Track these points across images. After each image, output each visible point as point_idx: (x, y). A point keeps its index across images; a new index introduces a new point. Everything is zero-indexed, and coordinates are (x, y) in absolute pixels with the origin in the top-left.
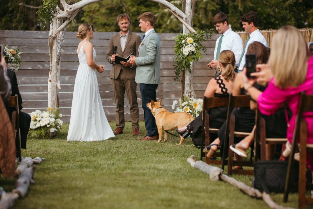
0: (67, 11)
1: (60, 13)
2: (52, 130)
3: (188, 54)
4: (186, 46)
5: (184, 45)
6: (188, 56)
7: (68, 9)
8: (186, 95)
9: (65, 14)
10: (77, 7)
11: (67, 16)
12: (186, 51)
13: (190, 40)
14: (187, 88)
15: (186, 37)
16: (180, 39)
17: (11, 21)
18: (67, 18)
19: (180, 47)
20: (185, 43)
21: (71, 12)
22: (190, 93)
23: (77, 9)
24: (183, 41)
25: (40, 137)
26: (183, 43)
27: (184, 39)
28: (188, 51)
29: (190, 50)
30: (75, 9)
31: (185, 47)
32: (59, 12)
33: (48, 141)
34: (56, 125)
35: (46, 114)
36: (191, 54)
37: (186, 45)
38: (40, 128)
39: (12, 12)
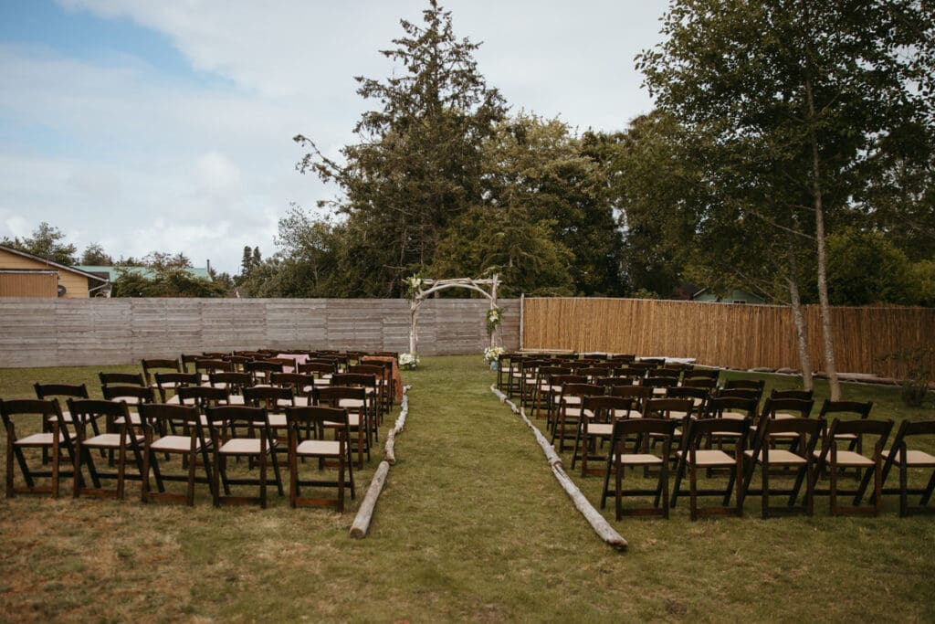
2: (414, 366)
6: (493, 322)
8: (493, 345)
12: (492, 319)
13: (495, 312)
14: (493, 341)
17: (377, 275)
19: (489, 317)
25: (406, 369)
33: (412, 373)
34: (415, 363)
35: (409, 356)
38: (406, 364)
39: (377, 269)
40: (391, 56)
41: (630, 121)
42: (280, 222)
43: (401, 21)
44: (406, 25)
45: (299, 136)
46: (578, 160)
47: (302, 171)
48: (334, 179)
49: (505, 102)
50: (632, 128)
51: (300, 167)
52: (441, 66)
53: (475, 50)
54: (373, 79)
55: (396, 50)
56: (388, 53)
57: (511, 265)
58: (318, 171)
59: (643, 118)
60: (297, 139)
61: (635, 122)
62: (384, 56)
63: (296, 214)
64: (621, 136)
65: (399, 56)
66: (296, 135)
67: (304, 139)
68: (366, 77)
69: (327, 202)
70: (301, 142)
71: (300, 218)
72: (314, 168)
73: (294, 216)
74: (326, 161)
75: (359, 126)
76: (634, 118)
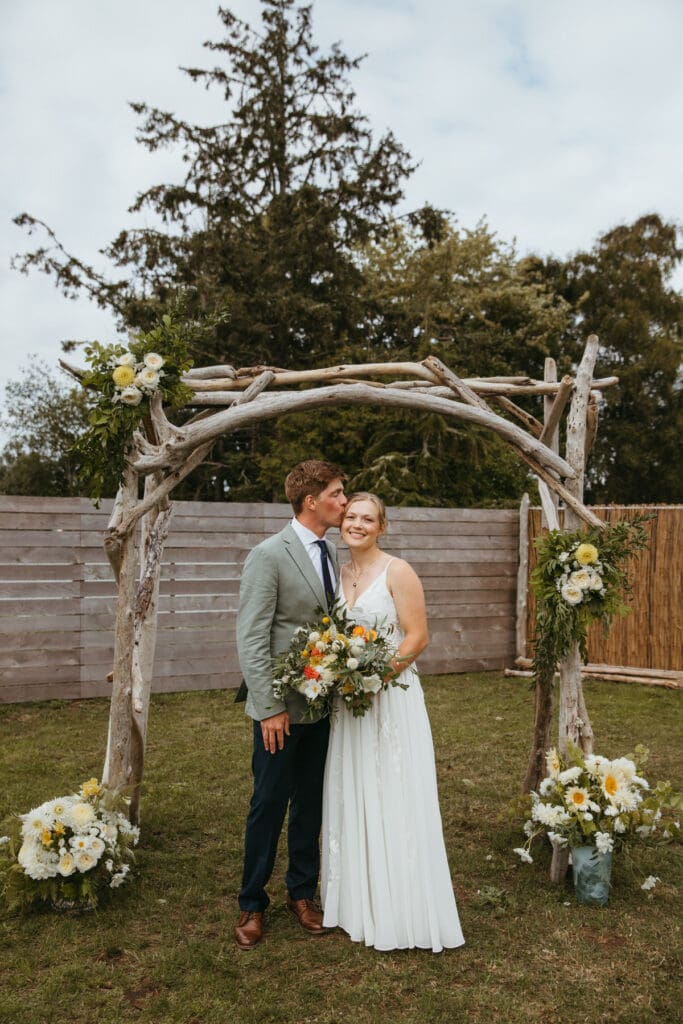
0: (168, 445)
1: (147, 453)
3: (579, 601)
4: (575, 574)
5: (567, 569)
6: (579, 606)
7: (172, 441)
8: (568, 736)
9: (161, 457)
10: (201, 435)
11: (168, 464)
12: (573, 589)
13: (586, 551)
15: (573, 541)
16: (553, 549)
18: (170, 471)
20: (570, 563)
21: (181, 449)
22: (580, 729)
23: (203, 441)
24: (564, 557)
26: (564, 564)
27: (567, 548)
28: (580, 591)
29: (588, 589)
30: (194, 439)
31: (569, 575)
32: (143, 449)
36: (590, 600)
37: (573, 569)
40: (201, 78)
41: (600, 237)
42: (8, 388)
43: (220, 11)
44: (229, 19)
45: (25, 216)
46: (518, 289)
47: (24, 270)
48: (87, 292)
49: (408, 156)
50: (605, 247)
51: (19, 263)
52: (291, 101)
53: (353, 70)
54: (164, 109)
55: (210, 68)
56: (195, 73)
57: (427, 454)
58: (54, 273)
59: (622, 230)
60: (21, 220)
61: (607, 238)
62: (189, 78)
63: (35, 373)
64: (585, 259)
65: (216, 81)
66: (18, 214)
67: (32, 221)
68: (151, 105)
69: (79, 343)
70: (27, 227)
71: (44, 381)
72: (47, 266)
73: (33, 377)
74: (74, 262)
75: (140, 200)
76: (607, 230)
